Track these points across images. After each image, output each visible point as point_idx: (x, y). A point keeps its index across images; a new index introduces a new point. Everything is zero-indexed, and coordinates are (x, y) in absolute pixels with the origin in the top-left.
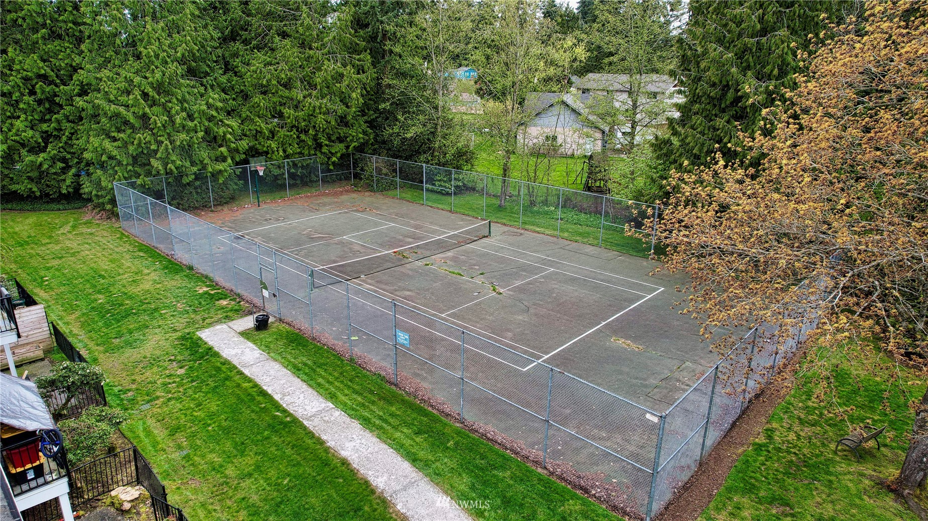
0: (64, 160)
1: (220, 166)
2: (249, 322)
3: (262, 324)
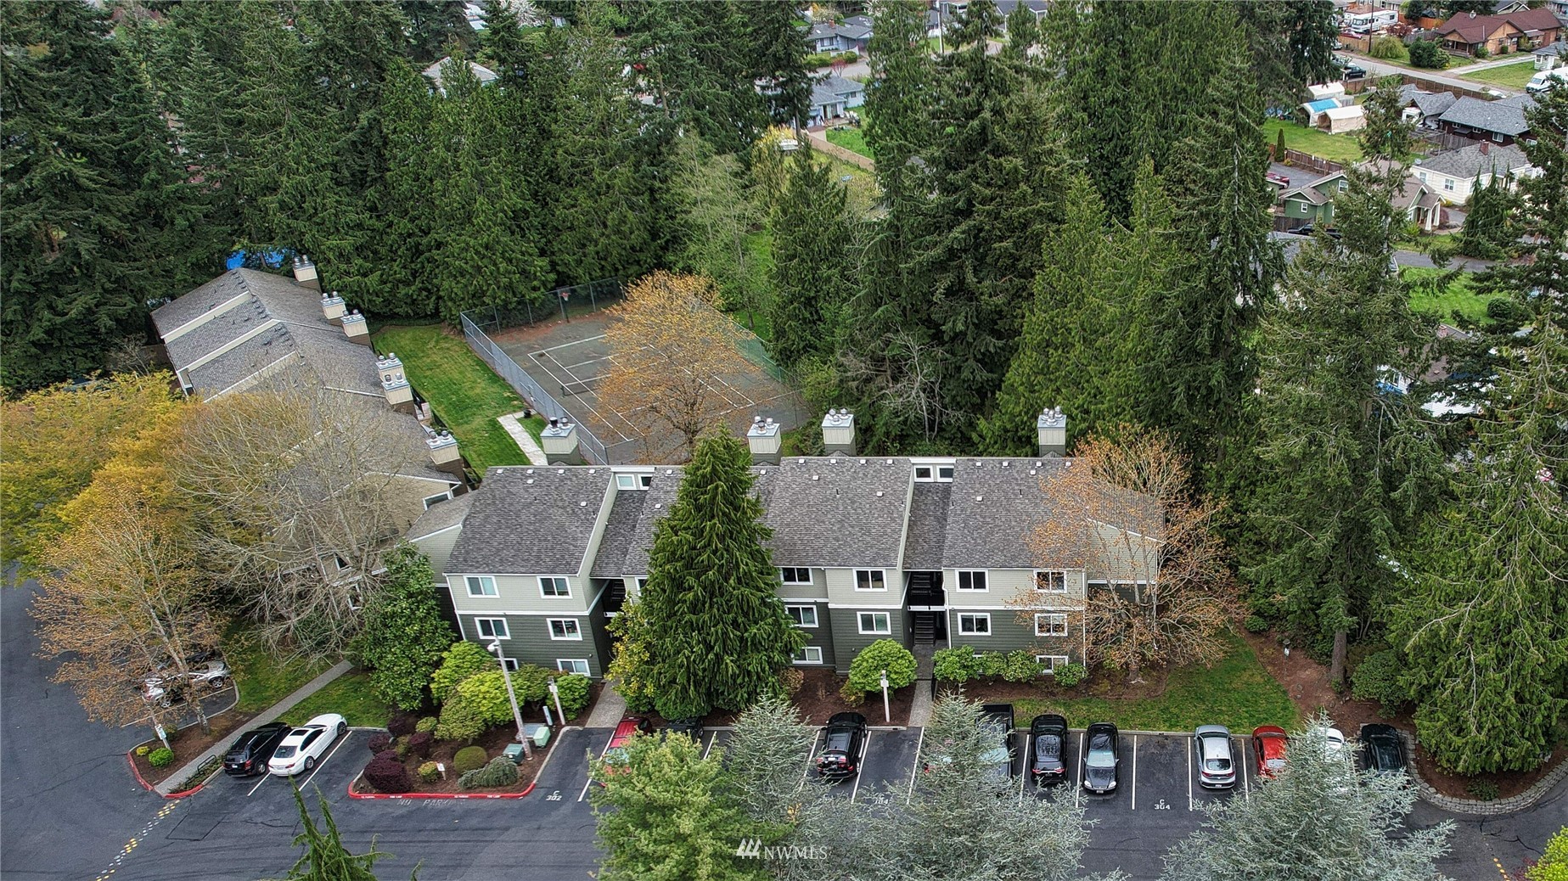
0: (426, 289)
1: (534, 295)
2: (521, 414)
3: (528, 415)
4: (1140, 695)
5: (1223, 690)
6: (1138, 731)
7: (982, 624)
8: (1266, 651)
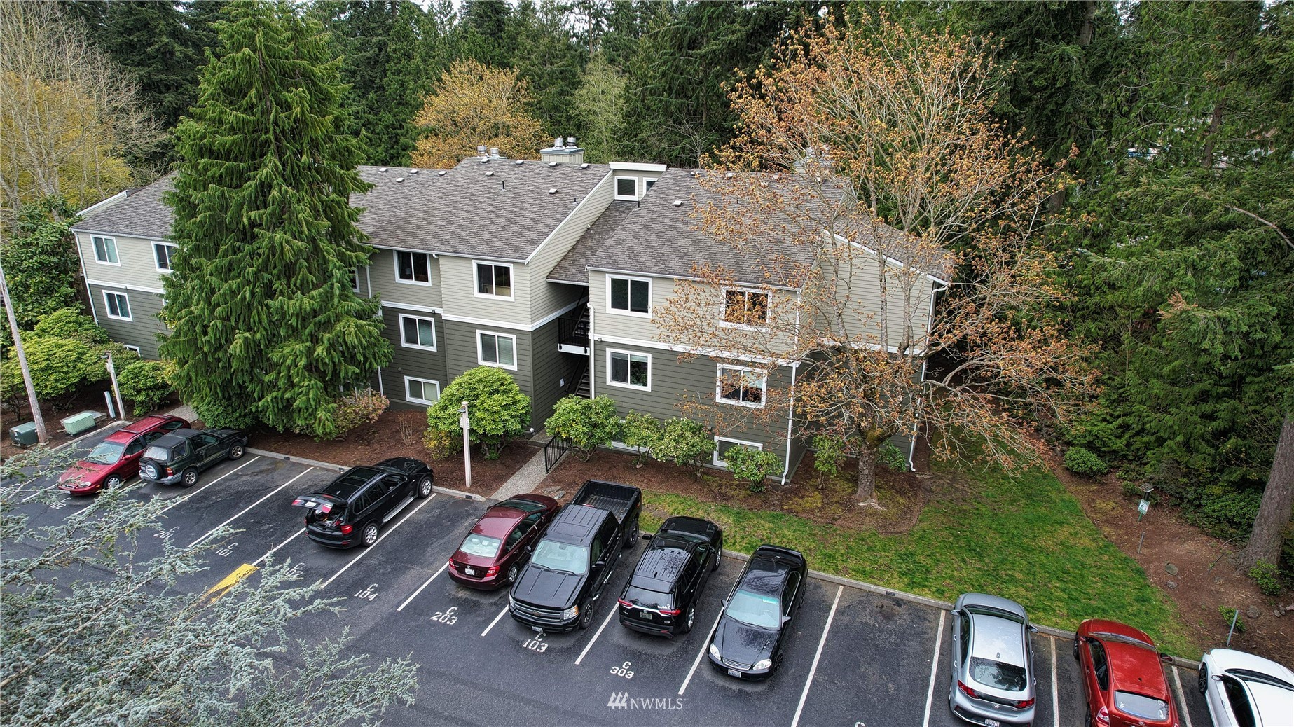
4: (869, 525)
5: (1020, 546)
6: (847, 580)
7: (639, 371)
8: (1099, 504)
